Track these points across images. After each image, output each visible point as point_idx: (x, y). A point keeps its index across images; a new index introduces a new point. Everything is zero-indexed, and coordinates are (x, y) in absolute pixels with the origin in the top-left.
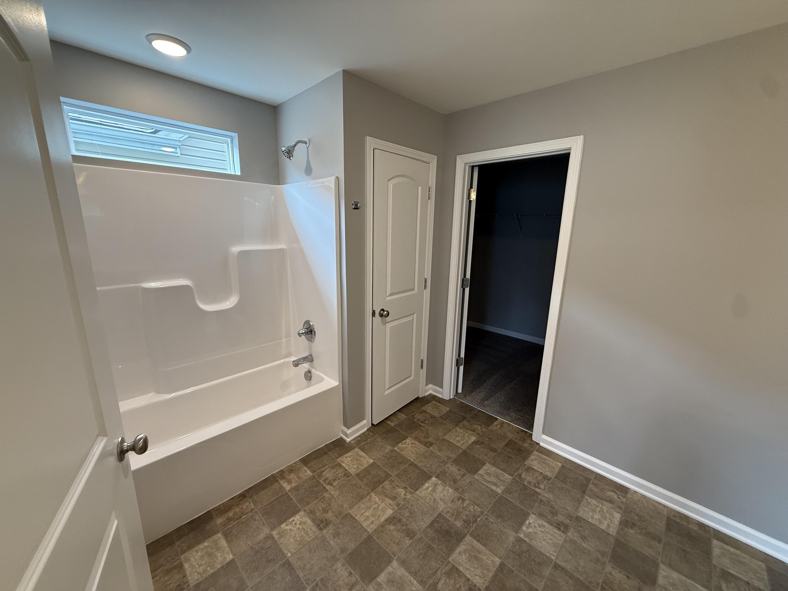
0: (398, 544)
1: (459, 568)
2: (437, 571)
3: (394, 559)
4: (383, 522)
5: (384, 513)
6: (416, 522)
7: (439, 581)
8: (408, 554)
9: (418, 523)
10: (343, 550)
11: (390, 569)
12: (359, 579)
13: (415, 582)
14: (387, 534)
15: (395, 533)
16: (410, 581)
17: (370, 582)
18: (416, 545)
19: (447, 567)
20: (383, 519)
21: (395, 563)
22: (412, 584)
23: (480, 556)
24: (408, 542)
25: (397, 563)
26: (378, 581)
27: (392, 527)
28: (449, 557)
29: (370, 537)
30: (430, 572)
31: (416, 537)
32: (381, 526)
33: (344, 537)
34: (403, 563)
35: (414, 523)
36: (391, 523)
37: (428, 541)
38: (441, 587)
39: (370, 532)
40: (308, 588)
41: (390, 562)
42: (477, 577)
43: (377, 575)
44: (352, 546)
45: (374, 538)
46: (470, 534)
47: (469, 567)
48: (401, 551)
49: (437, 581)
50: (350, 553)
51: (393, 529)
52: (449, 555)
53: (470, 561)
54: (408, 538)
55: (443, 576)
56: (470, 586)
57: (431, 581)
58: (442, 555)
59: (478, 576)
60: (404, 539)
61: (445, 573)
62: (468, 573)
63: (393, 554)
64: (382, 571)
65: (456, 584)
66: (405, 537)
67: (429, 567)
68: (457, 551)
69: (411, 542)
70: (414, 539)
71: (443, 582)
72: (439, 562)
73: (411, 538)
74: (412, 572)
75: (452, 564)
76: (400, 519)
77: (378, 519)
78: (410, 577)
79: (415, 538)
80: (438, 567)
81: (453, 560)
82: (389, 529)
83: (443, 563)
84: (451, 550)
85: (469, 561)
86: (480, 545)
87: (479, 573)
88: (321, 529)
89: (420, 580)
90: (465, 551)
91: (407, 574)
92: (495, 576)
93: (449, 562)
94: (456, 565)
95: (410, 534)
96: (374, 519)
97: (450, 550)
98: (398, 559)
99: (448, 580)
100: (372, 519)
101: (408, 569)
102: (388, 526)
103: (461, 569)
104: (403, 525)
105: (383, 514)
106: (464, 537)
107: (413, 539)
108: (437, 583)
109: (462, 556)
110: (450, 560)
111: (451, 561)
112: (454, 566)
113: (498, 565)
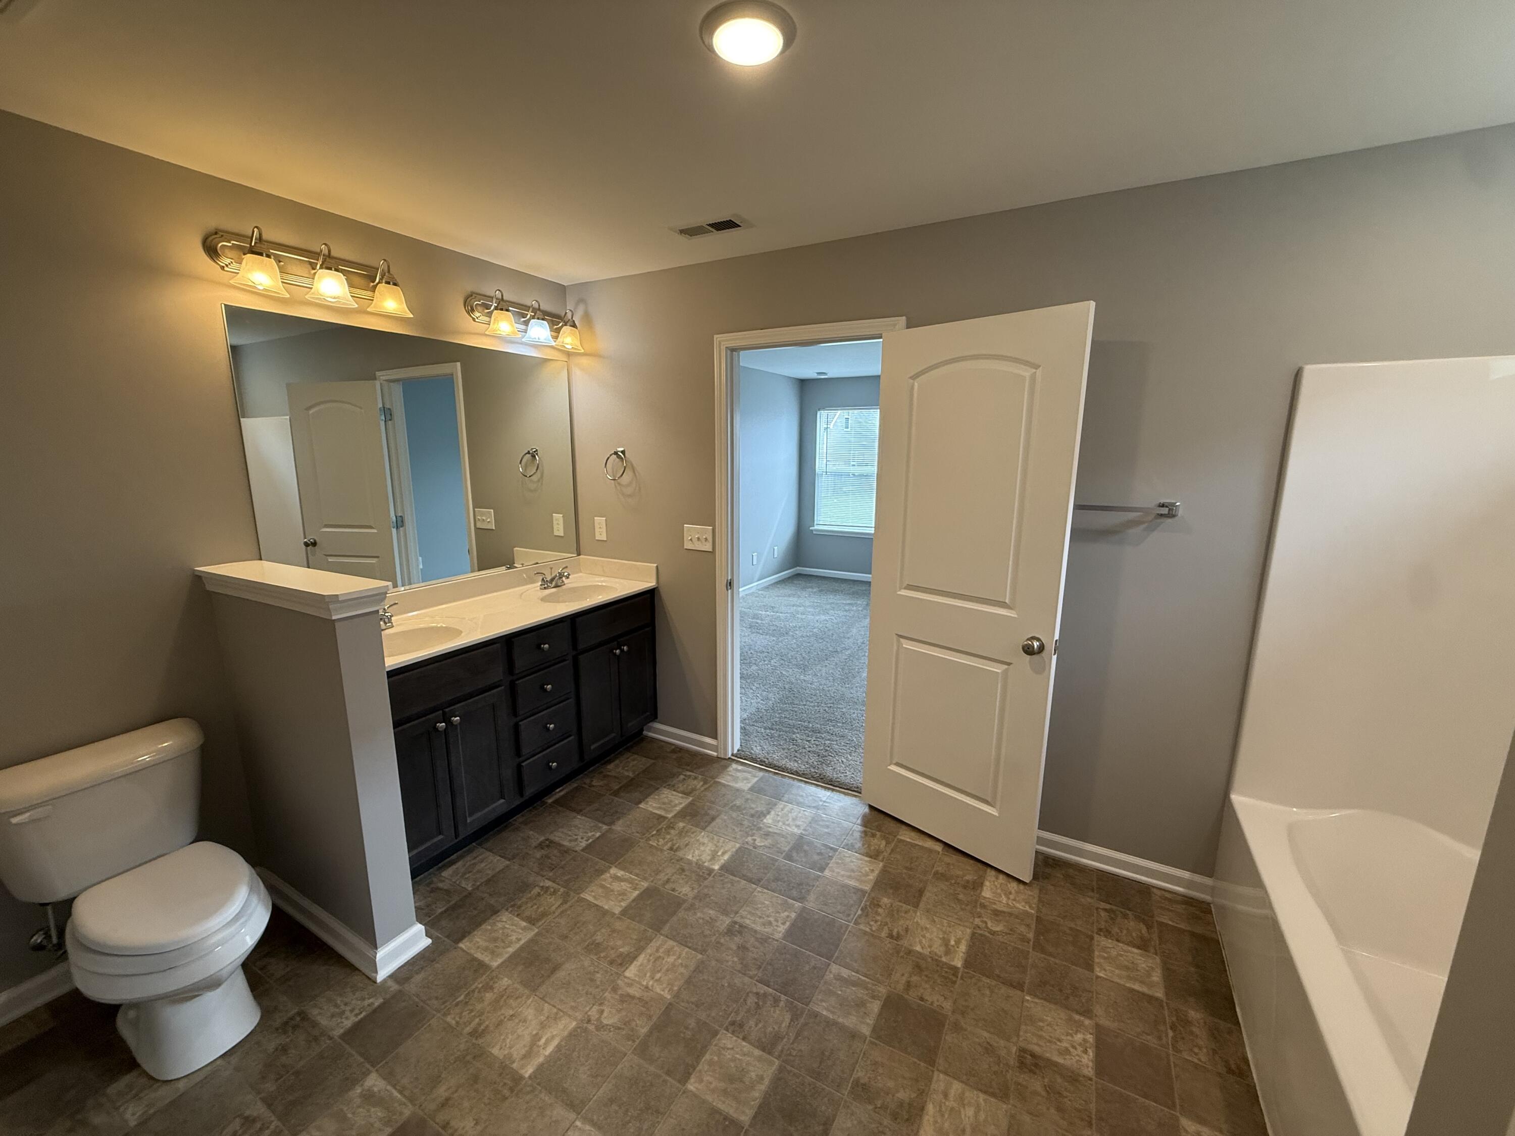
0: (875, 1063)
1: (761, 1053)
2: (796, 1038)
3: (870, 1037)
4: (926, 1101)
5: (937, 1125)
6: (860, 1122)
7: (790, 1024)
8: (851, 1051)
9: (855, 1122)
10: (957, 1028)
11: (870, 1021)
12: (907, 996)
13: (824, 1013)
14: (904, 1078)
15: (891, 1084)
16: (833, 1013)
17: (888, 997)
18: (843, 1071)
19: (780, 1048)
20: (930, 1108)
21: (866, 1030)
22: (827, 1009)
23: (722, 1085)
24: (860, 1074)
25: (863, 1031)
26: (877, 1001)
27: (902, 1095)
28: (780, 1066)
29: (932, 1063)
30: (806, 1033)
31: (849, 1088)
32: (923, 1091)
33: (973, 1049)
34: (854, 1035)
35: (863, 1119)
36: (909, 1104)
37: (825, 1086)
38: (786, 1016)
39: (936, 1073)
40: (962, 968)
41: (874, 1030)
42: (730, 1046)
43: (884, 1006)
44: (949, 1038)
45: (922, 1064)
46: (743, 1128)
47: (743, 1058)
48: (864, 1054)
49: (792, 1023)
50: (944, 1026)
51: (898, 1092)
52: (781, 1069)
53: (741, 1069)
54: (862, 1081)
55: (785, 1033)
56: (742, 1030)
57: (802, 1020)
58: (792, 1066)
59: (728, 1049)
60: (869, 1078)
61: (782, 1039)
62: (745, 1049)
63: (876, 1045)
64: (880, 1014)
65: (764, 1027)
66: (870, 1081)
67: (809, 1039)
68: (766, 1082)
69: (853, 1076)
70: (851, 1081)
71: (784, 1025)
72: (794, 1053)
73: (857, 1083)
74: (833, 1025)
75: (772, 1056)
76: (896, 1119)
77: (941, 1106)
78: (835, 1017)
79: (850, 1085)
80: (796, 1044)
81: (771, 1063)
82: (907, 1090)
83: (789, 1052)
84: (778, 1080)
85: (743, 1069)
86: (722, 1108)
87: (727, 1054)
88: (1023, 1050)
89: (818, 1018)
90: (752, 1087)
91: (840, 1020)
92: (698, 1058)
93: (778, 1057)
94: (765, 1055)
95: (862, 1092)
96: (947, 1103)
97: (780, 1079)
98: (863, 1038)
99: (776, 1028)
100: (951, 1103)
101: (842, 1028)
102: (912, 1097)
103: (757, 1052)
104: (884, 1107)
105: (936, 1122)
106: (755, 1117)
107: (853, 1081)
108: (792, 1020)
109: (757, 1075)
110: (777, 1062)
111: (776, 1060)
112: (770, 1053)
113: (693, 1076)
